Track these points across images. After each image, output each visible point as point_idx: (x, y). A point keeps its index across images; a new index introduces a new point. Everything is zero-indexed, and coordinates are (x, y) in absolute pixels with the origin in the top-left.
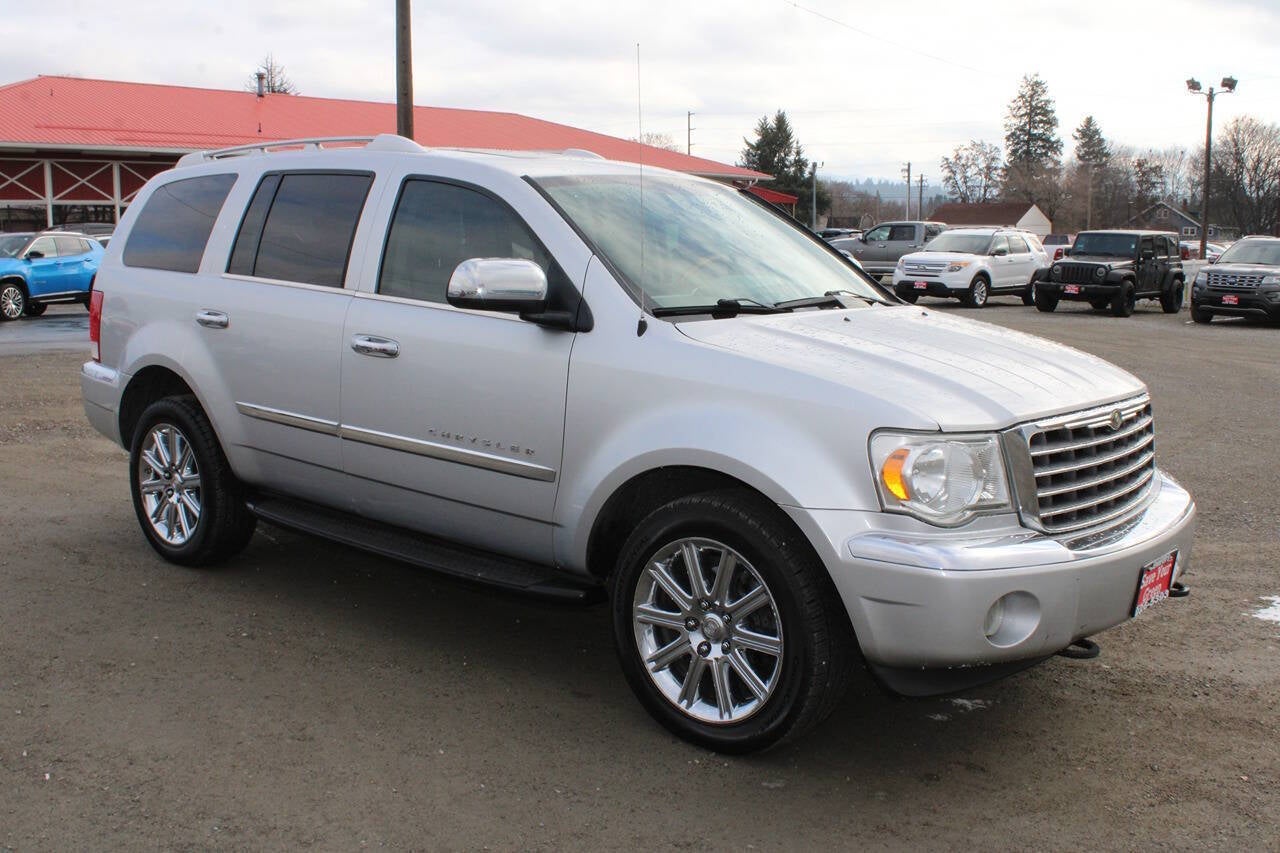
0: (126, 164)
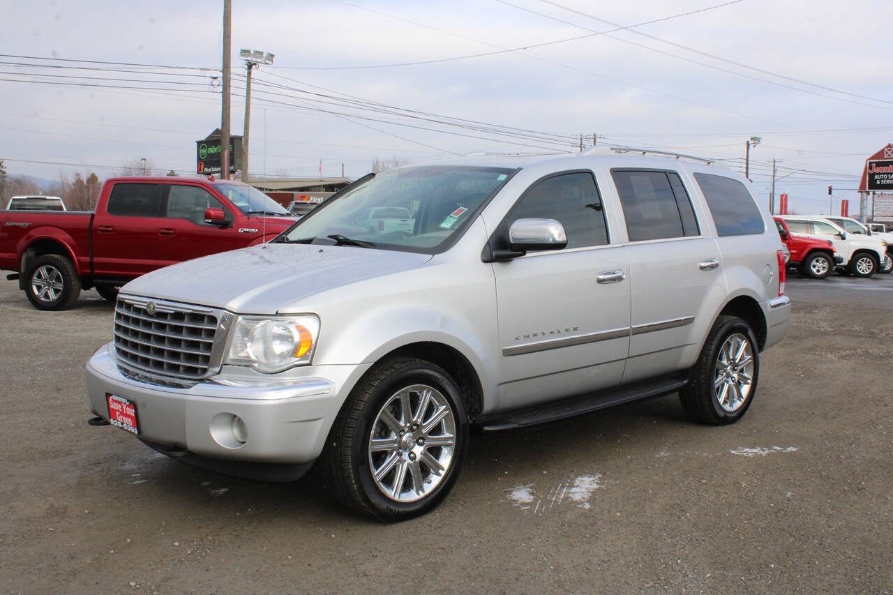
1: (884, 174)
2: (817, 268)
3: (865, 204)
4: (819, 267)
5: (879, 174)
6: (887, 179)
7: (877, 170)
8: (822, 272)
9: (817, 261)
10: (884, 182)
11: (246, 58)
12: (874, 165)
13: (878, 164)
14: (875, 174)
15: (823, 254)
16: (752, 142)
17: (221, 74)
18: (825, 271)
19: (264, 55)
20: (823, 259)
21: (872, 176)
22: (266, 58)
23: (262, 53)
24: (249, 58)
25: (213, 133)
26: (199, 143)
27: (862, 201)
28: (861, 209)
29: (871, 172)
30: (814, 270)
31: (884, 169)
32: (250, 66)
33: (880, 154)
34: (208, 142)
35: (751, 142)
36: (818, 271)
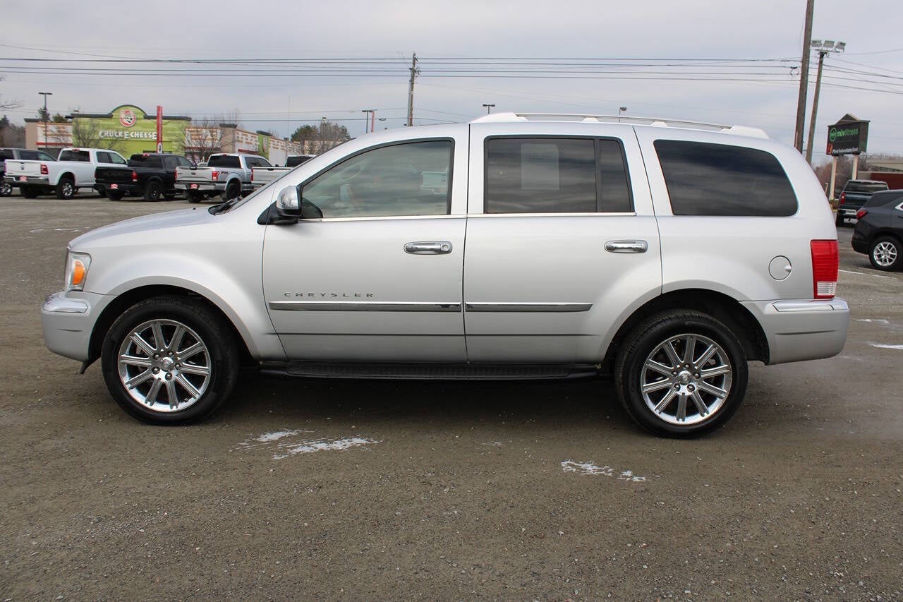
11: (817, 48)
17: (800, 65)
19: (835, 44)
22: (837, 47)
23: (833, 42)
24: (820, 48)
25: (843, 119)
26: (830, 127)
32: (822, 55)
34: (838, 126)
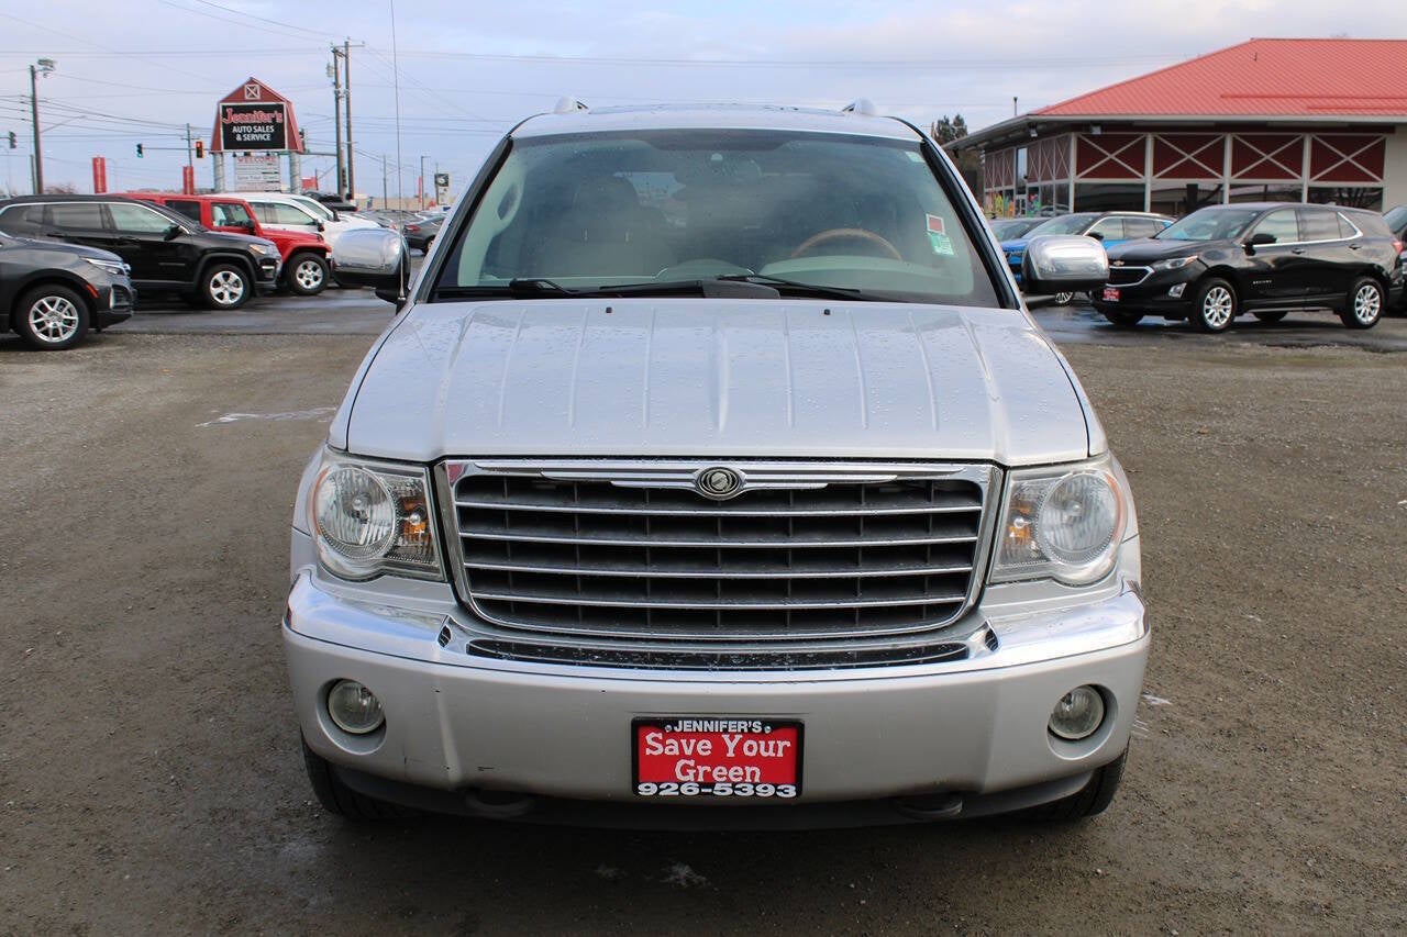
0: (1321, 137)
1: (247, 125)
2: (305, 278)
3: (221, 172)
4: (308, 277)
5: (240, 125)
6: (252, 132)
7: (236, 118)
8: (314, 284)
9: (305, 267)
10: (247, 138)
12: (229, 111)
13: (237, 110)
14: (233, 124)
15: (313, 255)
16: (41, 67)
18: (318, 283)
20: (314, 264)
21: (228, 128)
27: (215, 168)
28: (216, 180)
29: (227, 122)
30: (302, 282)
31: (246, 118)
33: (238, 94)
35: (38, 67)
36: (308, 283)
